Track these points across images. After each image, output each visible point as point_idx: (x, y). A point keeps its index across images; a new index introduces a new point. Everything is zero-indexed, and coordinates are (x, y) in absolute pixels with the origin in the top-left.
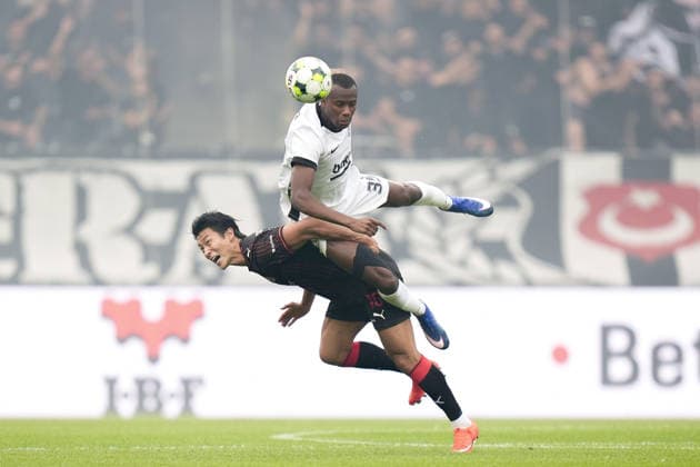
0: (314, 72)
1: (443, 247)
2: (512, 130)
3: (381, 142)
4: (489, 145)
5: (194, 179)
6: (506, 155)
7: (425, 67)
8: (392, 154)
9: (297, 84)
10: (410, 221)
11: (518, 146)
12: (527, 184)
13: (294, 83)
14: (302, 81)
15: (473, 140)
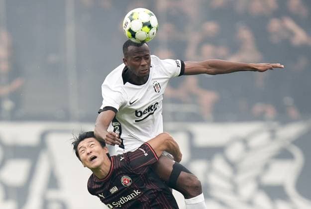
0: (144, 25)
1: (235, 190)
2: (288, 100)
3: (188, 108)
4: (271, 112)
5: (43, 136)
6: (284, 119)
7: (222, 51)
8: (196, 118)
9: (130, 30)
10: (210, 170)
11: (293, 113)
12: (299, 141)
13: (128, 28)
14: (134, 30)
15: (258, 108)
